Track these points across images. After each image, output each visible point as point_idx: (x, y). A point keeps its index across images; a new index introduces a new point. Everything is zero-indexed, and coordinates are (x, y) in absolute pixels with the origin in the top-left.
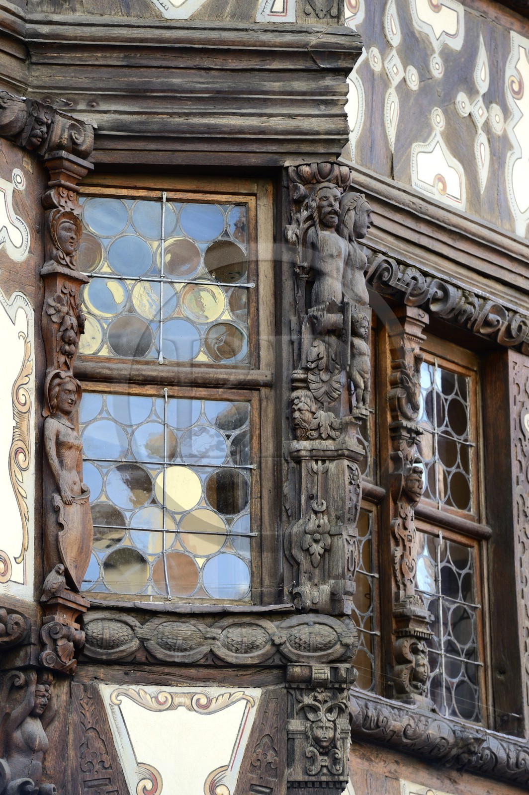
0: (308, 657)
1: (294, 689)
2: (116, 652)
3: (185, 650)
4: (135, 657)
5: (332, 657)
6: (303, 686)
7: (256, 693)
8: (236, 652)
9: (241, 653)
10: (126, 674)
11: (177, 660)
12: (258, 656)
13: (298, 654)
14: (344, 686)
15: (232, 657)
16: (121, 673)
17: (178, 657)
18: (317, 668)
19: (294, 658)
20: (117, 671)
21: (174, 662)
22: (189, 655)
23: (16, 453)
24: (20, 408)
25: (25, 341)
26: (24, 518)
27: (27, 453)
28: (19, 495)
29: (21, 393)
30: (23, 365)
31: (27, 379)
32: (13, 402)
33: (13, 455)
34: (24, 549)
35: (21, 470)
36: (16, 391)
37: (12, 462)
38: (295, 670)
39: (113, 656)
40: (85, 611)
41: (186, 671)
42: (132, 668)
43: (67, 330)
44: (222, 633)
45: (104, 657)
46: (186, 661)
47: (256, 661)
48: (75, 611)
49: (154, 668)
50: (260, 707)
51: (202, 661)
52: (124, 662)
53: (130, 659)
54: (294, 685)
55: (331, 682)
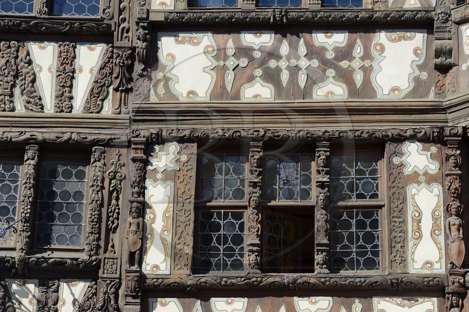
23: (434, 231)
24: (436, 217)
25: (438, 196)
26: (440, 249)
27: (440, 230)
28: (437, 243)
29: (436, 212)
30: (437, 204)
31: (439, 208)
32: (432, 216)
33: (433, 232)
34: (440, 258)
35: (437, 235)
36: (434, 212)
37: (432, 234)
40: (464, 273)
43: (451, 190)
48: (460, 274)
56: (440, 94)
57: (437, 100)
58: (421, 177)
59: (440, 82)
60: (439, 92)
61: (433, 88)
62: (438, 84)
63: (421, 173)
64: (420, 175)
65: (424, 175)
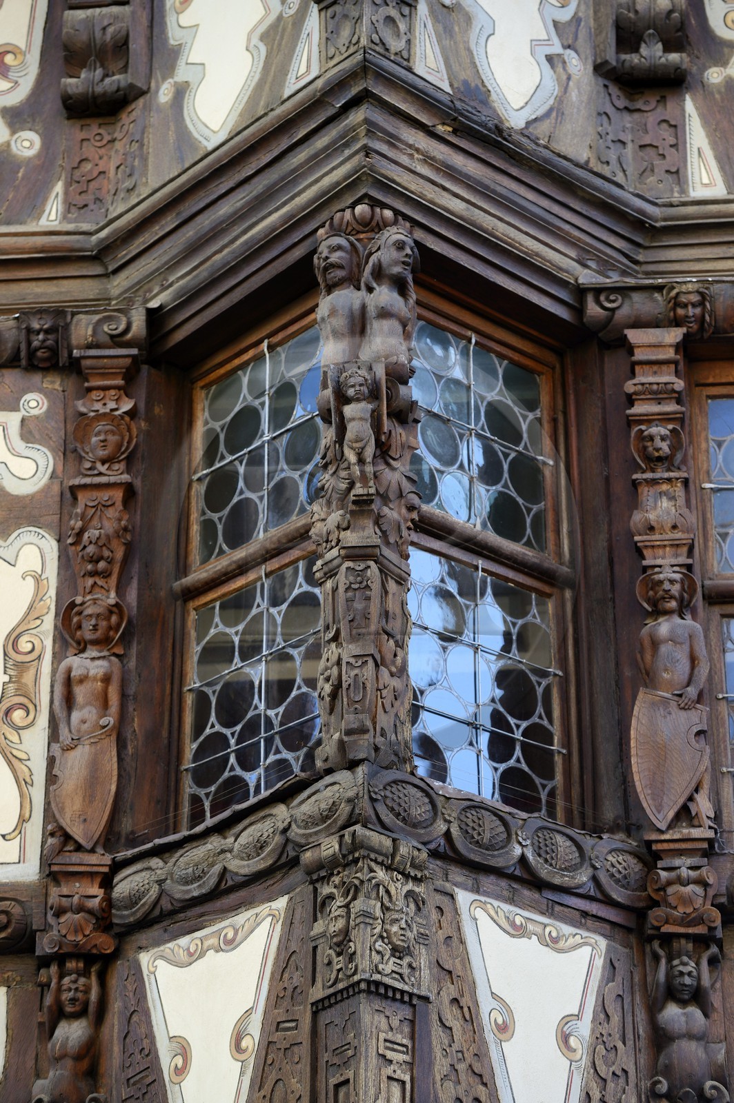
0: (316, 833)
1: (317, 881)
2: (139, 909)
3: (200, 877)
4: (161, 909)
5: (340, 823)
6: (323, 873)
7: (281, 903)
8: (249, 860)
9: (253, 858)
10: (165, 931)
11: (196, 894)
12: (268, 855)
13: (304, 835)
14: (357, 855)
15: (244, 866)
16: (161, 931)
17: (195, 890)
18: (325, 844)
19: (303, 841)
20: (155, 932)
21: (194, 898)
22: (204, 882)
23: (8, 712)
24: (20, 658)
25: (38, 579)
26: (24, 784)
27: (31, 707)
28: (13, 760)
29: (24, 639)
30: (30, 607)
31: (39, 622)
32: (5, 654)
34: (22, 821)
35: (18, 729)
36: (12, 641)
38: (308, 857)
39: (139, 915)
40: (106, 870)
41: (218, 904)
42: (170, 921)
43: (85, 547)
44: (236, 840)
45: (132, 919)
46: (204, 891)
47: (270, 862)
48: (91, 875)
49: (189, 913)
50: (285, 918)
51: (223, 886)
52: (155, 918)
53: (157, 912)
54: (315, 877)
55: (344, 856)
56: (86, 206)
57: (70, 227)
59: (87, 167)
60: (80, 200)
61: (59, 187)
62: (77, 173)
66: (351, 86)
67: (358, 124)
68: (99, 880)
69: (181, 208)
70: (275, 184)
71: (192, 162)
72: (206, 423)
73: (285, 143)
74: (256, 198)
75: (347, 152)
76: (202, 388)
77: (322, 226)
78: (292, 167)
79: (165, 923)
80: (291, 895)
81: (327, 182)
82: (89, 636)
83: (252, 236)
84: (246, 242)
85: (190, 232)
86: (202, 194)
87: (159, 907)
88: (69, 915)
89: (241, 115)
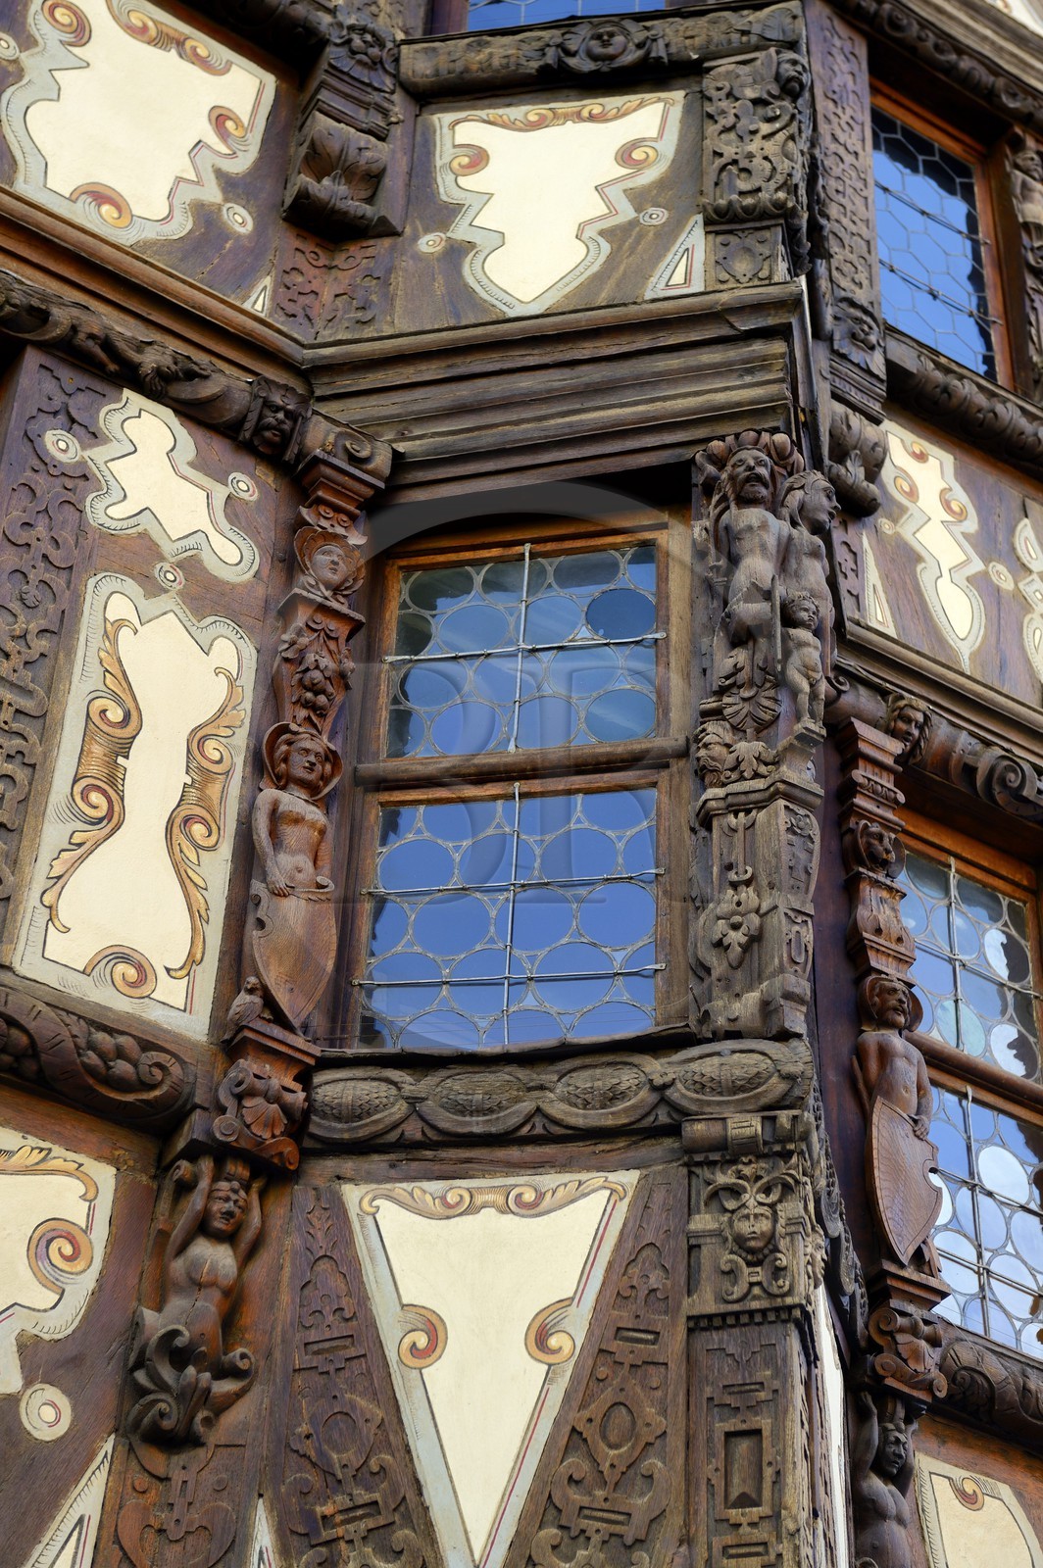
0: (719, 1103)
1: (699, 1164)
2: (366, 1125)
3: (491, 1111)
4: (403, 1134)
5: (764, 1101)
6: (715, 1156)
7: (630, 1178)
8: (585, 1108)
9: (594, 1108)
10: (393, 1166)
11: (476, 1129)
12: (625, 1110)
13: (698, 1100)
14: (791, 1146)
15: (577, 1115)
16: (385, 1165)
17: (477, 1125)
18: (736, 1120)
19: (694, 1108)
20: (377, 1162)
21: (471, 1135)
22: (498, 1118)
23: (187, 821)
24: (206, 764)
25: (232, 682)
26: (198, 916)
27: (214, 827)
28: (187, 881)
29: (210, 745)
30: (221, 711)
31: (230, 733)
32: (189, 751)
33: (178, 821)
34: (192, 961)
35: (197, 846)
36: (197, 740)
37: (176, 830)
38: (697, 1129)
39: (361, 1133)
40: (312, 1062)
41: (501, 1153)
42: (403, 1156)
43: (307, 670)
44: (559, 1080)
45: (346, 1136)
46: (493, 1130)
47: (624, 1121)
48: (290, 1061)
49: (444, 1154)
50: (635, 1198)
51: (525, 1130)
52: (384, 1145)
53: (393, 1137)
54: (698, 1158)
55: (765, 1143)
56: (294, 316)
58: (167, 566)
59: (299, 277)
60: (291, 308)
61: (267, 281)
62: (288, 279)
63: (167, 548)
64: (162, 558)
65: (180, 565)
66: (769, 315)
67: (774, 355)
68: (295, 1071)
69: (458, 360)
70: (623, 379)
71: (473, 321)
72: (404, 606)
73: (643, 342)
74: (588, 385)
75: (748, 379)
76: (401, 568)
77: (722, 438)
78: (656, 370)
79: (393, 1156)
80: (645, 1172)
81: (721, 398)
82: (299, 772)
83: (581, 421)
84: (570, 425)
85: (464, 392)
86: (495, 356)
87: (398, 1131)
88: (259, 1101)
89: (566, 297)
